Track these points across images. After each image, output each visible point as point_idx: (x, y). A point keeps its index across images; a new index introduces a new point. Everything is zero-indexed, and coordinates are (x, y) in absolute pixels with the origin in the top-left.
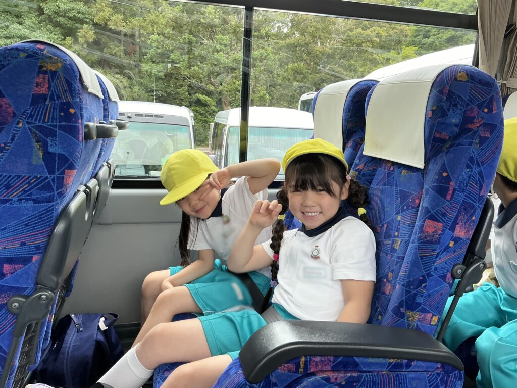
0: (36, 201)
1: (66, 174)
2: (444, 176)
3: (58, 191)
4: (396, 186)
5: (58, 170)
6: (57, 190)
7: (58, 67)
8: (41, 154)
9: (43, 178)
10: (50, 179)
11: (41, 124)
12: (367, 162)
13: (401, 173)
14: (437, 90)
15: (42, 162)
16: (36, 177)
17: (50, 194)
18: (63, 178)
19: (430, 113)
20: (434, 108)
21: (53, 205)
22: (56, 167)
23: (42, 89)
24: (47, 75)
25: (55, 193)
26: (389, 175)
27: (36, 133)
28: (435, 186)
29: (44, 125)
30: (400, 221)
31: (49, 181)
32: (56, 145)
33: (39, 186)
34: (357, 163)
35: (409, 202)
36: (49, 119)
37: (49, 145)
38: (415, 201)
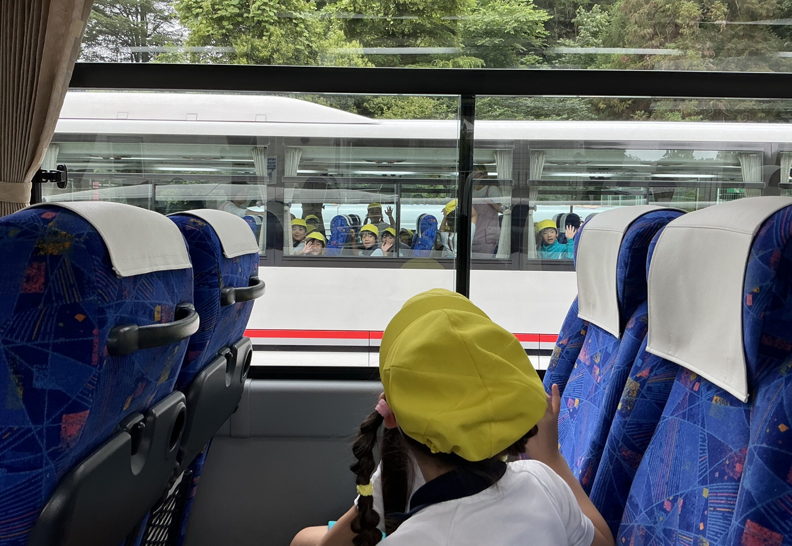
0: (11, 468)
1: (63, 421)
2: (782, 430)
3: (51, 450)
4: (703, 426)
5: (48, 417)
6: (47, 449)
7: (64, 247)
8: (20, 392)
9: (23, 430)
10: (34, 432)
11: (24, 343)
12: (655, 366)
13: (711, 399)
14: (760, 255)
15: (21, 405)
16: (11, 429)
17: (35, 456)
18: (59, 428)
19: (749, 298)
20: (755, 290)
21: (42, 473)
22: (46, 412)
23: (34, 286)
24: (44, 264)
25: (45, 453)
26: (692, 399)
27: (14, 359)
28: (765, 450)
29: (29, 344)
30: (707, 500)
31: (33, 434)
32: (45, 375)
33: (16, 444)
34: (639, 365)
35: (723, 464)
36: (38, 334)
37: (34, 378)
38: (735, 467)
